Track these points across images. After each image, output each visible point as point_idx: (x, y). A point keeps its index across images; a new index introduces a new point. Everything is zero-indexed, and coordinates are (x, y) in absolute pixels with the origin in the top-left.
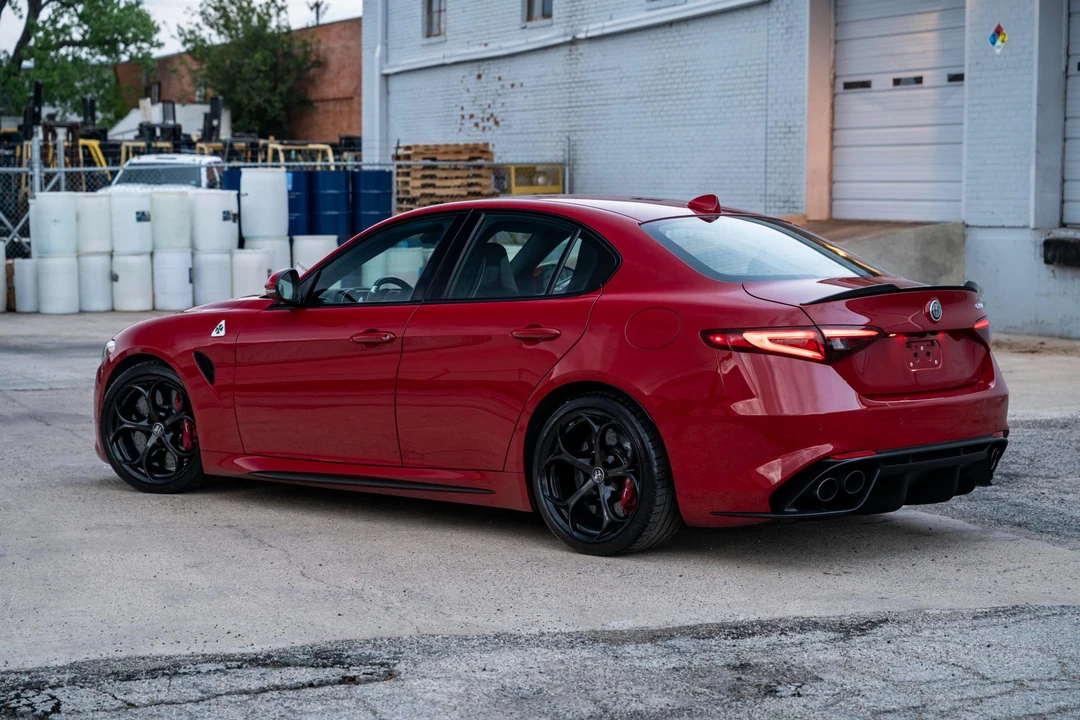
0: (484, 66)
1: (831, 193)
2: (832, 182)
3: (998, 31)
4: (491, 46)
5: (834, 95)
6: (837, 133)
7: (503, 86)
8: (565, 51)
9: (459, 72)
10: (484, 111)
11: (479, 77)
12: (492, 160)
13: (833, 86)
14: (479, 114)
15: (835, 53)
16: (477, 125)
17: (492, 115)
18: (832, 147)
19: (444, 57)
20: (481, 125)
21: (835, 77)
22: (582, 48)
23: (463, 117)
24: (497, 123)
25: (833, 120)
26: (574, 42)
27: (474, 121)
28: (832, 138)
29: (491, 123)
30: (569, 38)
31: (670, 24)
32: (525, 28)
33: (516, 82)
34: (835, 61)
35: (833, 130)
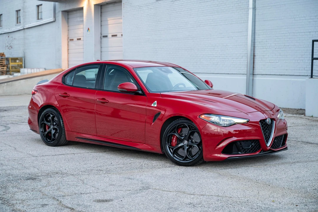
0: (9, 34)
1: (68, 63)
2: (68, 61)
3: (88, 29)
4: (10, 29)
5: (68, 42)
6: (69, 50)
7: (13, 39)
8: (23, 31)
9: (5, 35)
10: (9, 45)
11: (8, 37)
12: (5, 57)
13: (68, 40)
14: (9, 46)
15: (68, 32)
16: (8, 48)
17: (11, 46)
18: (68, 53)
19: (2, 32)
20: (9, 48)
21: (68, 38)
22: (26, 30)
23: (6, 46)
24: (12, 48)
25: (68, 47)
26: (24, 29)
27: (8, 47)
28: (68, 51)
29: (11, 48)
30: (23, 28)
31: (40, 25)
32: (16, 25)
33: (15, 38)
34: (68, 34)
35: (68, 50)
